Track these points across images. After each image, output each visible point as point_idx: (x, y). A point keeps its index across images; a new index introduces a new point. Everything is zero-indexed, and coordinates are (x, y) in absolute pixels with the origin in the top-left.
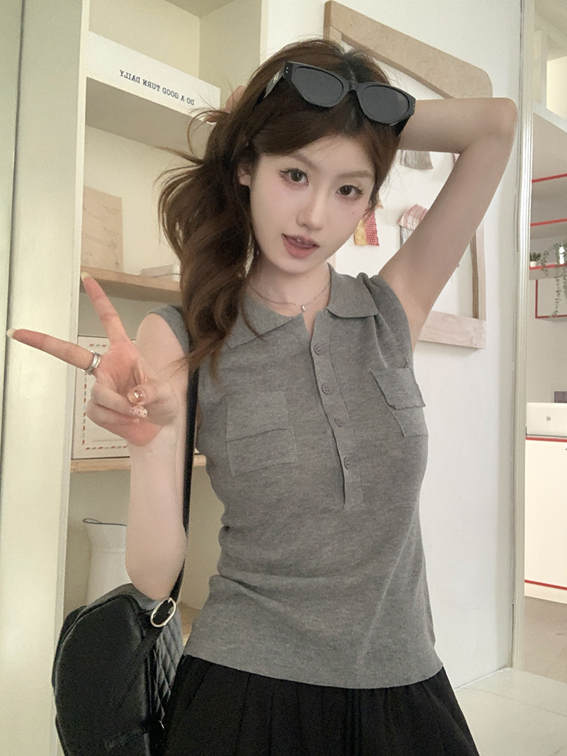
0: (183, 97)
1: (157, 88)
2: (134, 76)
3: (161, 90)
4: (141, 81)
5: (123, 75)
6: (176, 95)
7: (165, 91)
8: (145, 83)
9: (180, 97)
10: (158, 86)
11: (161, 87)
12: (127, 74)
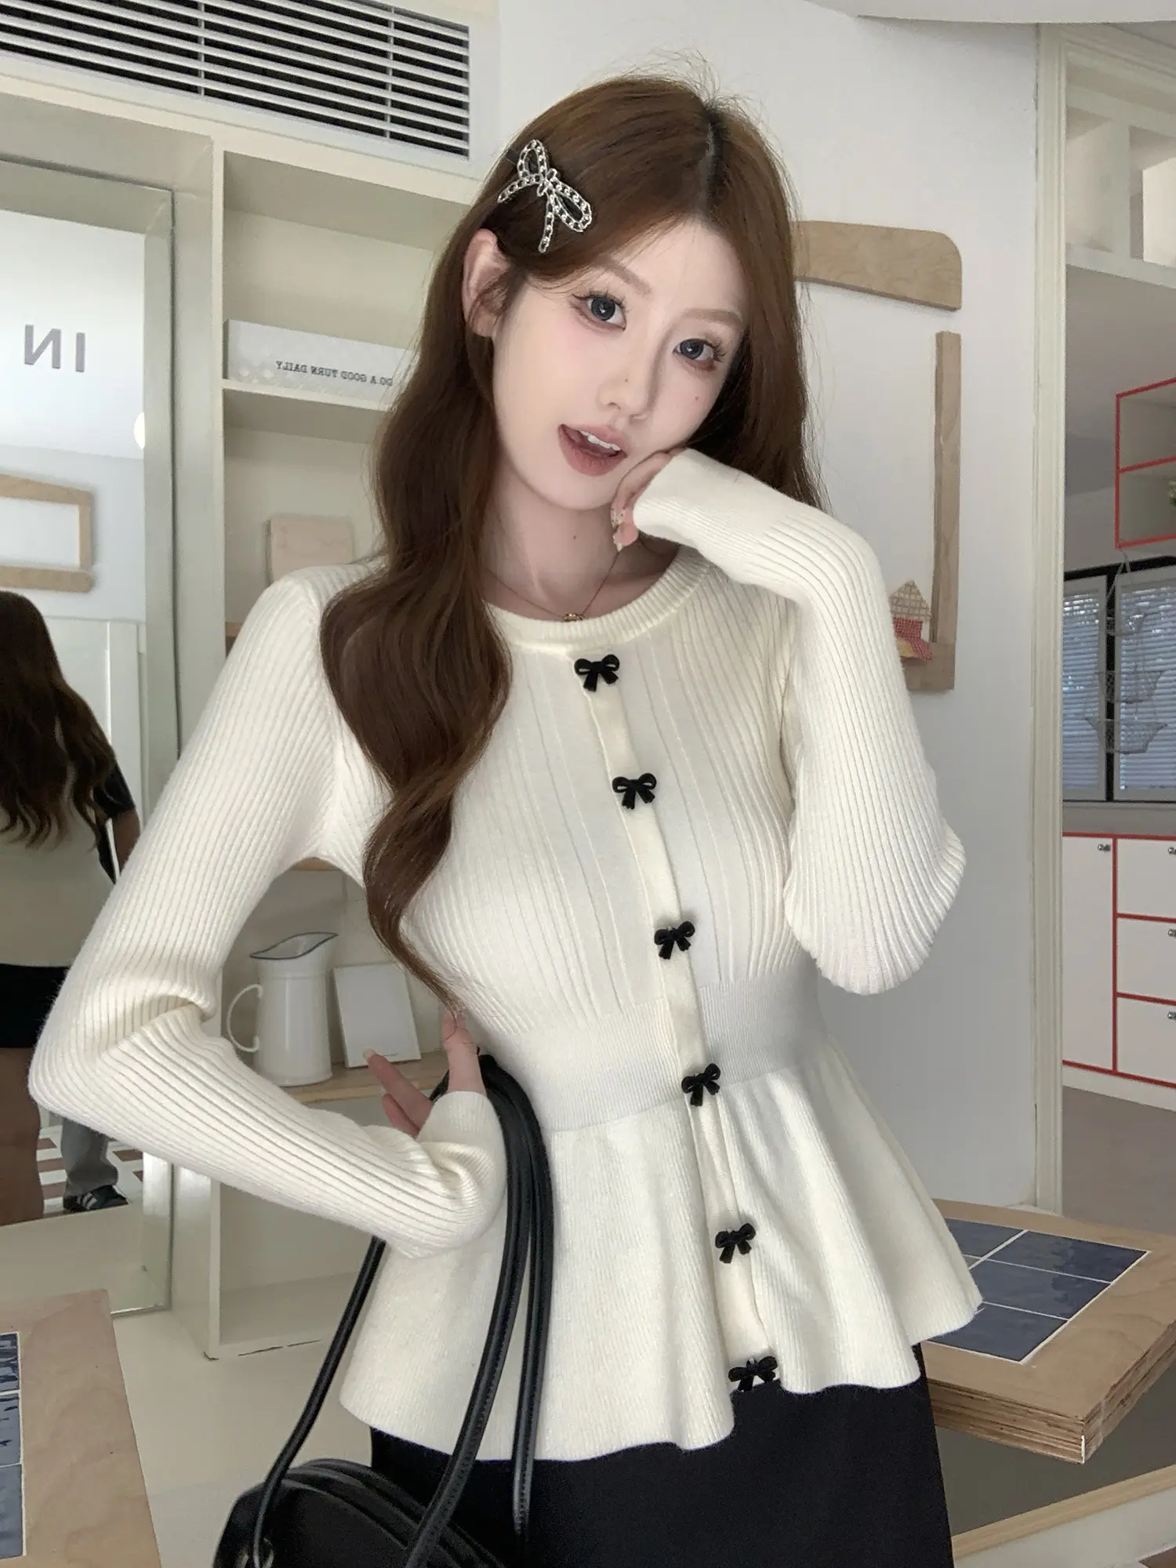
0: (373, 378)
1: (332, 375)
2: (297, 366)
3: (338, 375)
4: (309, 370)
5: (282, 366)
6: (363, 378)
7: (345, 375)
8: (314, 371)
9: (369, 379)
10: (335, 371)
11: (339, 372)
12: (287, 364)
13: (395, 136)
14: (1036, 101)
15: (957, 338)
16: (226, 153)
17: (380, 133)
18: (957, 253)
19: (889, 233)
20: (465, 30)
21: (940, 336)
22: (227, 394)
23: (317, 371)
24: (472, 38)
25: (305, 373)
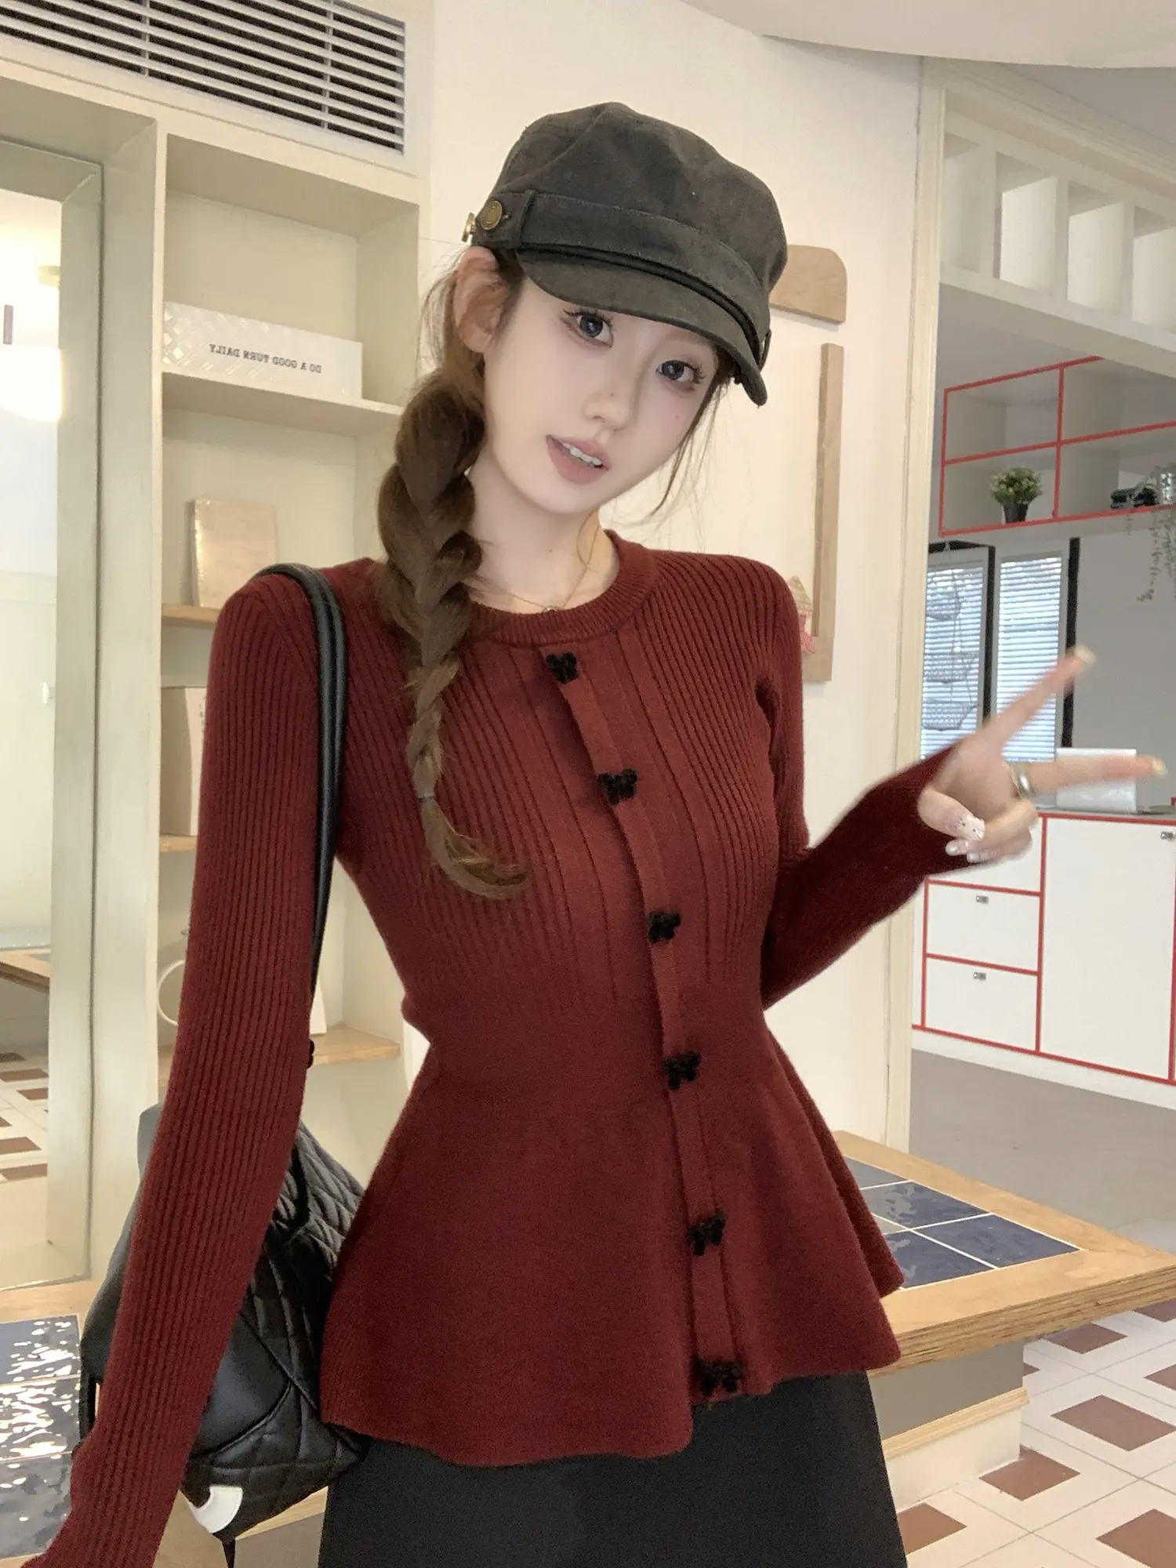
0: (304, 364)
1: (264, 360)
2: (230, 350)
3: (270, 361)
4: (241, 354)
5: (215, 349)
6: (293, 364)
7: (276, 361)
8: (246, 355)
9: (299, 365)
10: (267, 357)
11: (271, 356)
12: (220, 347)
13: (333, 128)
14: (918, 126)
15: (841, 349)
16: (170, 136)
17: (317, 123)
18: (843, 269)
20: (400, 25)
21: (825, 349)
22: (167, 378)
23: (250, 356)
24: (409, 34)
25: (238, 356)
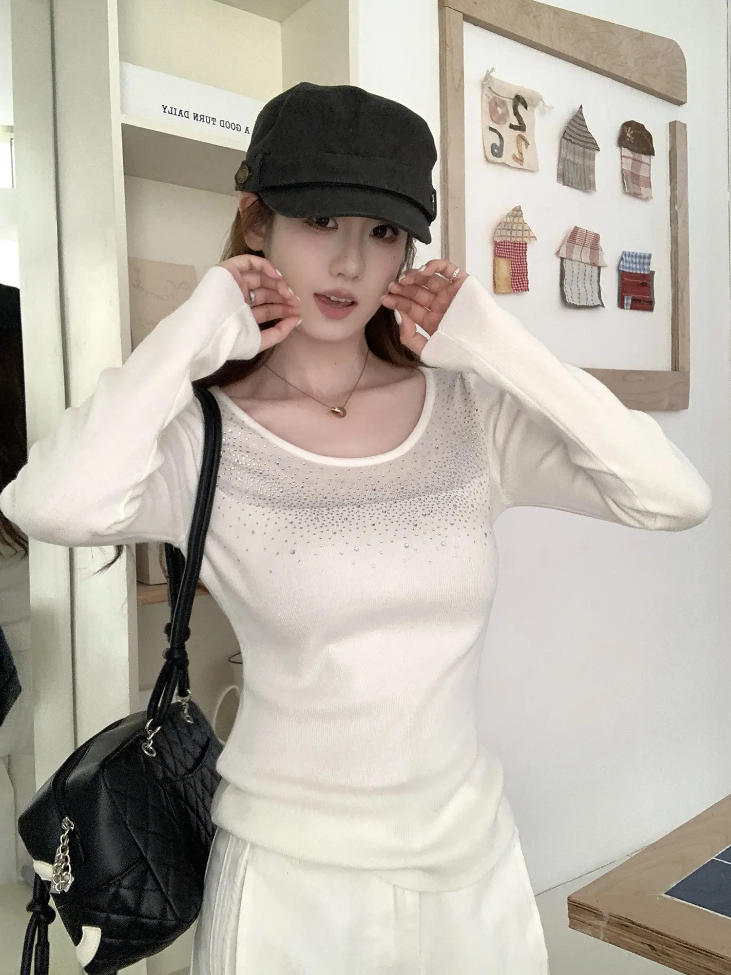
1: (212, 122)
3: (217, 123)
4: (191, 116)
5: (167, 110)
6: (238, 128)
7: (223, 124)
8: (196, 117)
9: (244, 129)
10: (214, 119)
11: (218, 120)
12: (172, 108)
15: (685, 125)
18: (683, 58)
19: (641, 36)
21: (673, 125)
22: (126, 128)
23: (199, 119)
25: (188, 118)
